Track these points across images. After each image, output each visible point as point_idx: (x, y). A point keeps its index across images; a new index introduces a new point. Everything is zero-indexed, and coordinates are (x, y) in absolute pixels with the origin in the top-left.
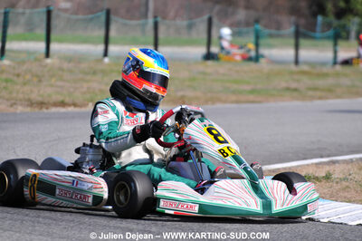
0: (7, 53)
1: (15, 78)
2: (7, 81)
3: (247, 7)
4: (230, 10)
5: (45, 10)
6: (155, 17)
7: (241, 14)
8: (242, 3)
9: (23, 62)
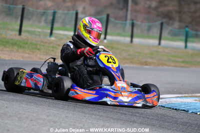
0: (53, 34)
1: (58, 47)
2: (53, 47)
3: (180, 21)
4: (171, 22)
5: (75, 12)
6: (133, 20)
7: (177, 25)
8: (177, 19)
9: (61, 39)
